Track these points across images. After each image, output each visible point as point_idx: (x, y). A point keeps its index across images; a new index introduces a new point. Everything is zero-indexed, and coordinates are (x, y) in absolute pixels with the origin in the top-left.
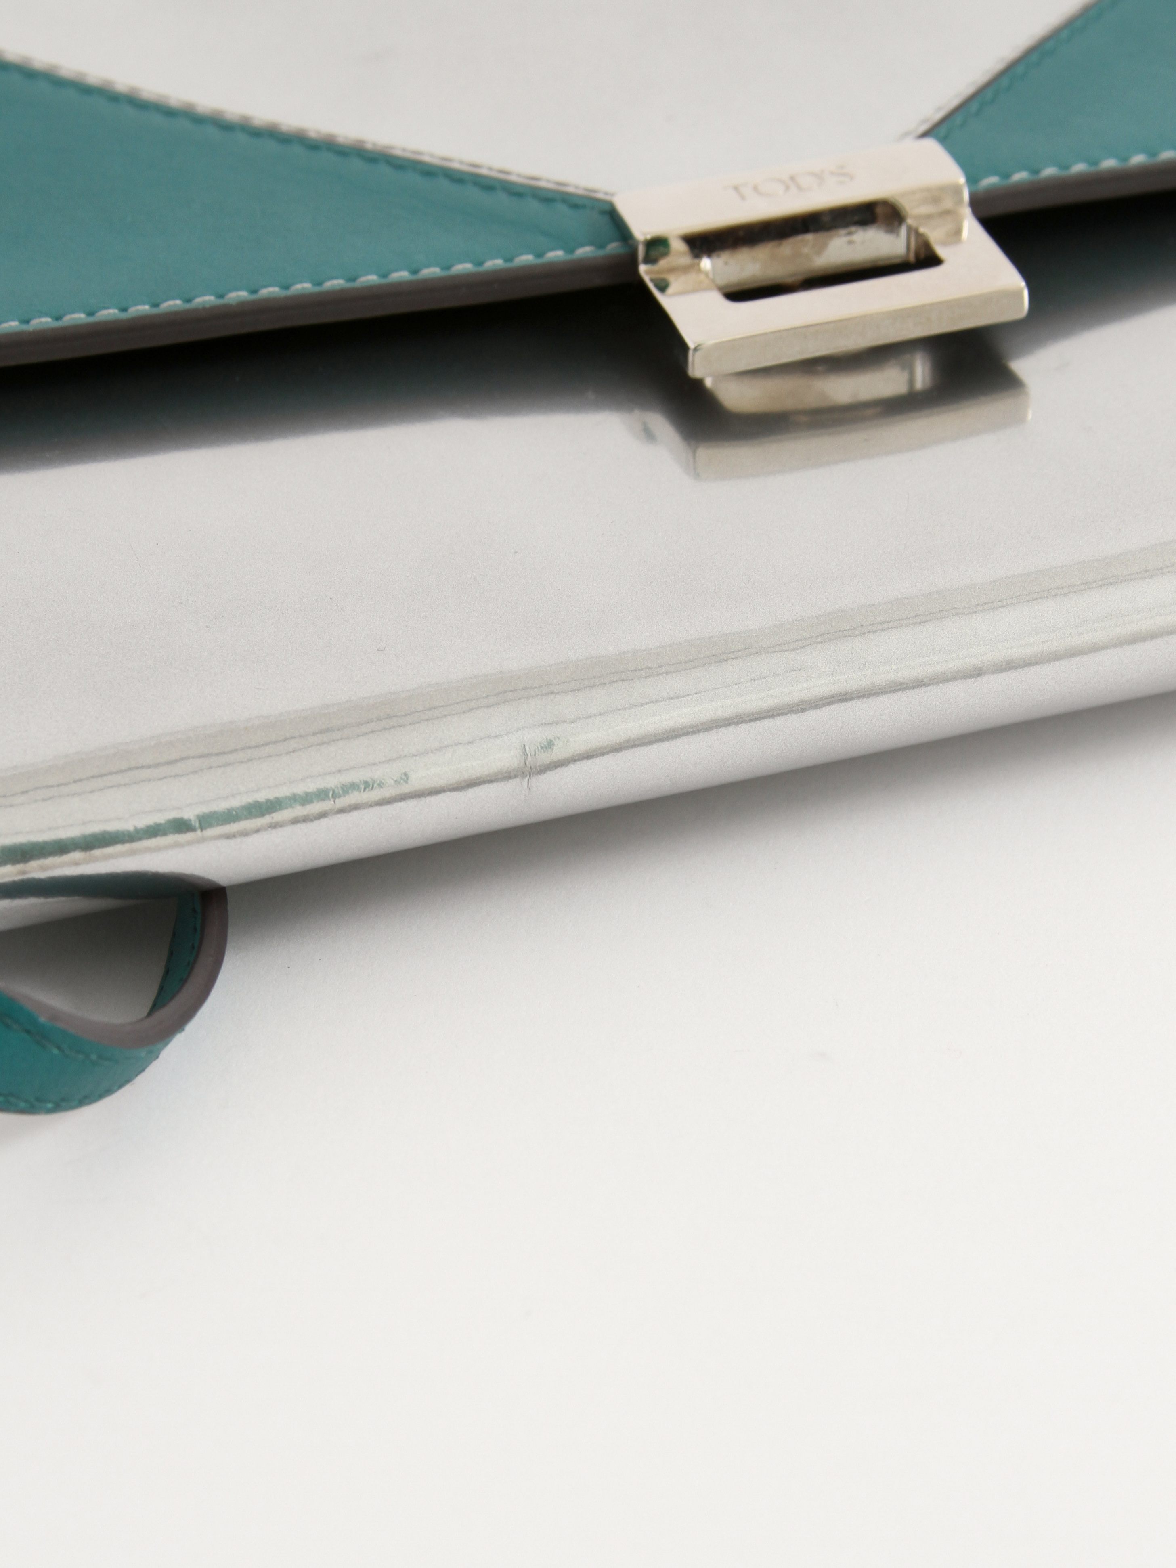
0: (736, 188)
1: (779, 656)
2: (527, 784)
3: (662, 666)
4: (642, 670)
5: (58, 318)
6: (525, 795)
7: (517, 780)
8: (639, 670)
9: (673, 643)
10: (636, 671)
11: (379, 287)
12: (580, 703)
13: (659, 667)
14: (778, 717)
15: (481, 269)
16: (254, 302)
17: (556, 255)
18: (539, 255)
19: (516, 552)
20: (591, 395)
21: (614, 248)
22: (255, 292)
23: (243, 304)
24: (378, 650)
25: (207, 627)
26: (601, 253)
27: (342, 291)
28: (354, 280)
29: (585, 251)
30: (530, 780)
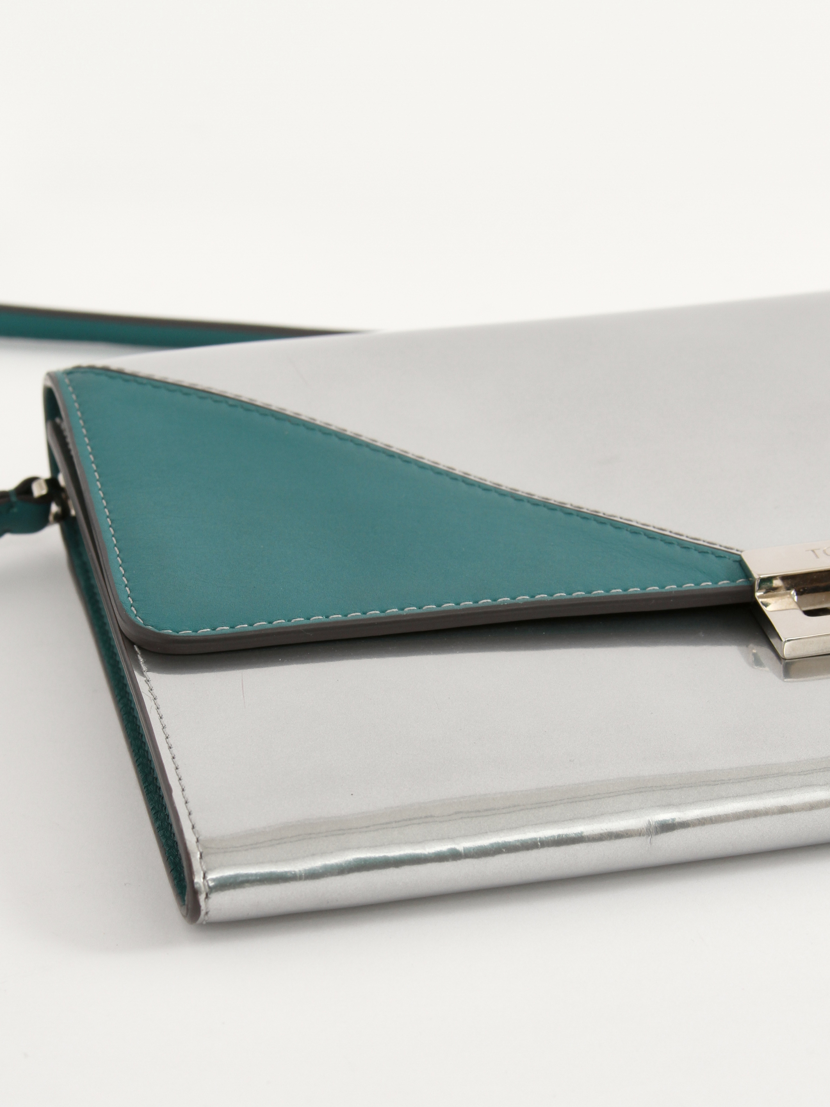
0: (813, 551)
1: (798, 778)
2: (649, 841)
3: (731, 779)
4: (719, 781)
5: (420, 608)
6: (648, 847)
7: (645, 837)
8: (718, 781)
9: (738, 767)
10: (715, 781)
11: (604, 597)
12: (683, 797)
13: (729, 780)
14: (796, 813)
15: (663, 590)
16: (532, 602)
17: (707, 584)
18: (698, 584)
19: (652, 713)
20: (701, 634)
21: (740, 582)
22: (533, 597)
23: (526, 603)
24: (570, 761)
25: (474, 743)
26: (733, 584)
27: (583, 598)
28: (590, 593)
29: (724, 583)
30: (651, 839)
